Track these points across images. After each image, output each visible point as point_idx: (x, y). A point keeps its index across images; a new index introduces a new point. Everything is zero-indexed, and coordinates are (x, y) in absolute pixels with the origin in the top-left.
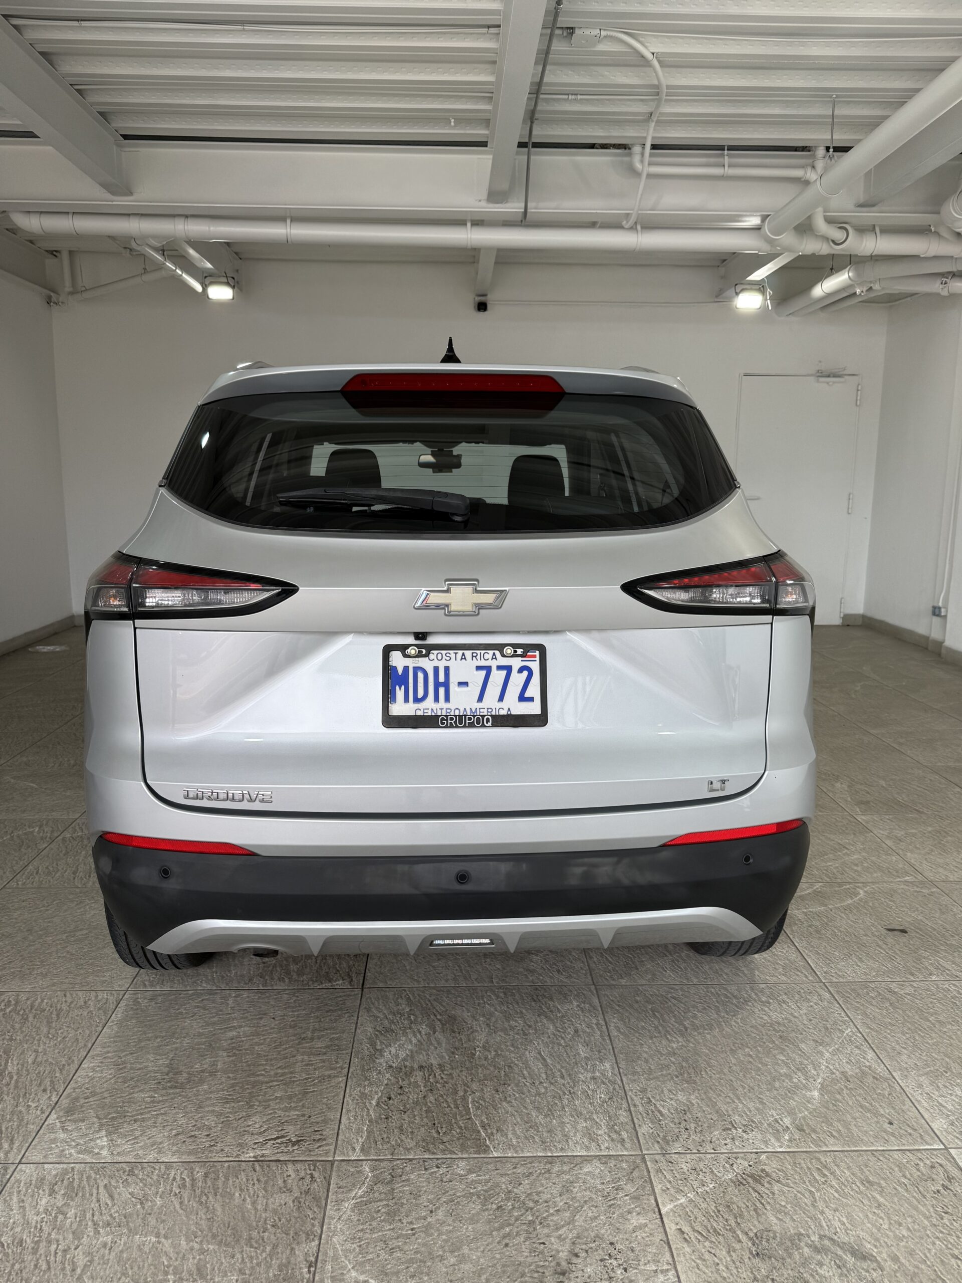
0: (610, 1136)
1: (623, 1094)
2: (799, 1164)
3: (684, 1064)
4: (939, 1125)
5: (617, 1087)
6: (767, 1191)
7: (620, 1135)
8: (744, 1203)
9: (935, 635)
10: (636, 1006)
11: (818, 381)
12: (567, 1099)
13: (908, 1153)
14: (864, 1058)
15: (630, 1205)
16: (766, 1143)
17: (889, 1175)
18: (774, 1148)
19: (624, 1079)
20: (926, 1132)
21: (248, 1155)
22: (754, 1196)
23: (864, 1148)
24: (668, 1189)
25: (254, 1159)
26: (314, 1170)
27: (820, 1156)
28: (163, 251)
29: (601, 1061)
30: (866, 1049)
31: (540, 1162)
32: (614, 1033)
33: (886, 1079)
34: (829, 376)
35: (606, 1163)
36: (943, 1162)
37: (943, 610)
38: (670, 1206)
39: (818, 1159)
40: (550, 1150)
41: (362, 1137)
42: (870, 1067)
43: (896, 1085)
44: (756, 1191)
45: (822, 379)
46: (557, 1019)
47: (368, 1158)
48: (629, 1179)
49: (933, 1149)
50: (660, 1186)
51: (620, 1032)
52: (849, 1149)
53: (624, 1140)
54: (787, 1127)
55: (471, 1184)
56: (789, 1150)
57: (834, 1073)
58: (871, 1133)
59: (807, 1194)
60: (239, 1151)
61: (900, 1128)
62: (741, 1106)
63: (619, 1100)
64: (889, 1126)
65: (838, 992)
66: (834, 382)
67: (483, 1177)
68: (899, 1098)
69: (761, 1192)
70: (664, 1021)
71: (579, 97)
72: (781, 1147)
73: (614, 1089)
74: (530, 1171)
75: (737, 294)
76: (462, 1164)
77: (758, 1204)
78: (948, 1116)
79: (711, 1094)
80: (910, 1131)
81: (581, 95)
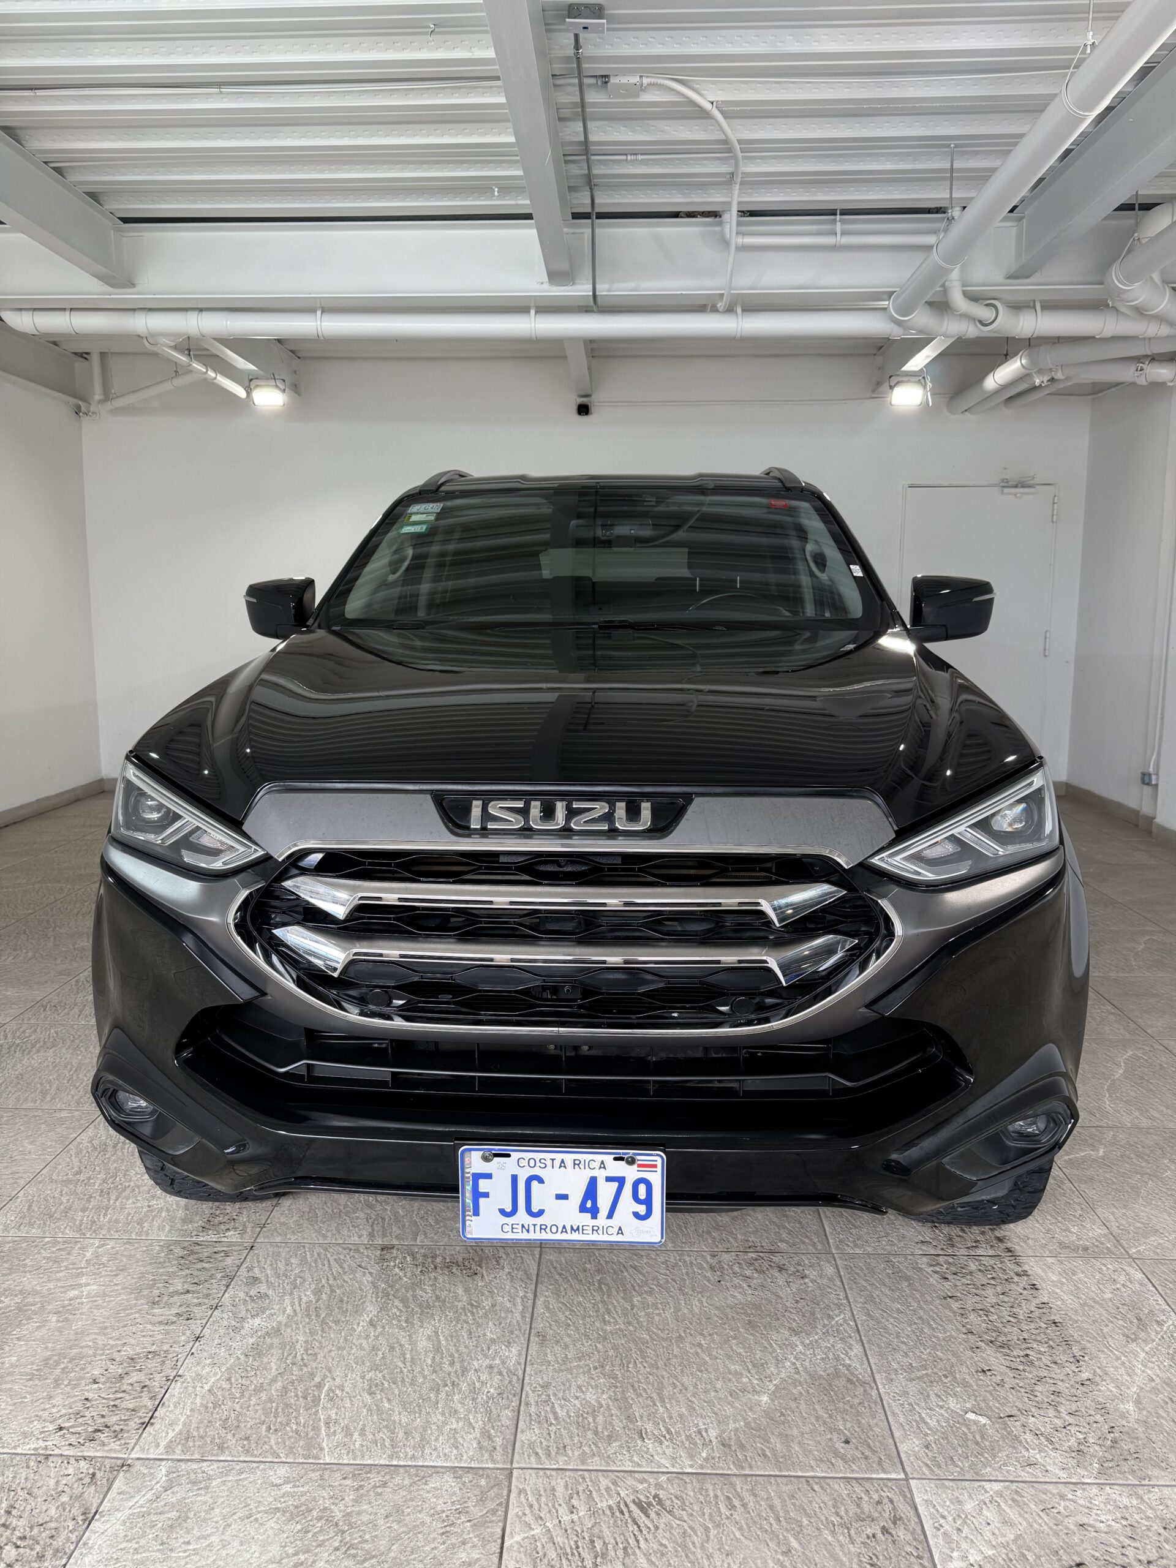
0: (479, 1443)
1: (520, 1388)
2: (707, 1490)
3: (611, 1353)
4: (910, 1446)
5: (515, 1379)
6: (650, 1525)
7: (493, 1442)
8: (615, 1538)
9: (1146, 809)
10: (581, 1275)
11: (1002, 493)
12: (447, 1392)
13: (854, 1483)
14: (847, 1354)
15: (469, 1534)
16: (674, 1459)
17: (817, 1510)
18: (681, 1468)
19: (528, 1369)
20: (888, 1456)
21: (28, 1447)
22: (631, 1529)
23: (800, 1474)
24: (525, 1514)
25: (33, 1452)
26: (100, 1469)
27: (737, 1482)
28: (189, 350)
29: (509, 1344)
30: (853, 1343)
31: (378, 1473)
32: (540, 1309)
33: (863, 1383)
34: (1016, 487)
35: (461, 1477)
36: (895, 1498)
37: (1154, 777)
38: (518, 1538)
39: (733, 1485)
40: (399, 1458)
41: (173, 1430)
42: (848, 1367)
43: (874, 1393)
44: (636, 1523)
45: (1006, 490)
46: (475, 1290)
47: (170, 1457)
48: (481, 1500)
49: (889, 1479)
50: (517, 1510)
51: (548, 1308)
52: (778, 1473)
53: (495, 1449)
54: (710, 1441)
55: (282, 1497)
56: (700, 1471)
57: (798, 1373)
58: (816, 1453)
59: (700, 1531)
60: (19, 1440)
61: (857, 1448)
62: (661, 1410)
63: (510, 1397)
64: (843, 1445)
65: (846, 1267)
66: (1023, 494)
67: (301, 1489)
68: (870, 1408)
69: (642, 1525)
70: (609, 1296)
71: (640, 157)
72: (691, 1466)
73: (510, 1382)
74: (362, 1483)
75: (892, 388)
76: (283, 1471)
77: (632, 1541)
78: (926, 1435)
79: (630, 1394)
80: (867, 1453)
81: (642, 154)
